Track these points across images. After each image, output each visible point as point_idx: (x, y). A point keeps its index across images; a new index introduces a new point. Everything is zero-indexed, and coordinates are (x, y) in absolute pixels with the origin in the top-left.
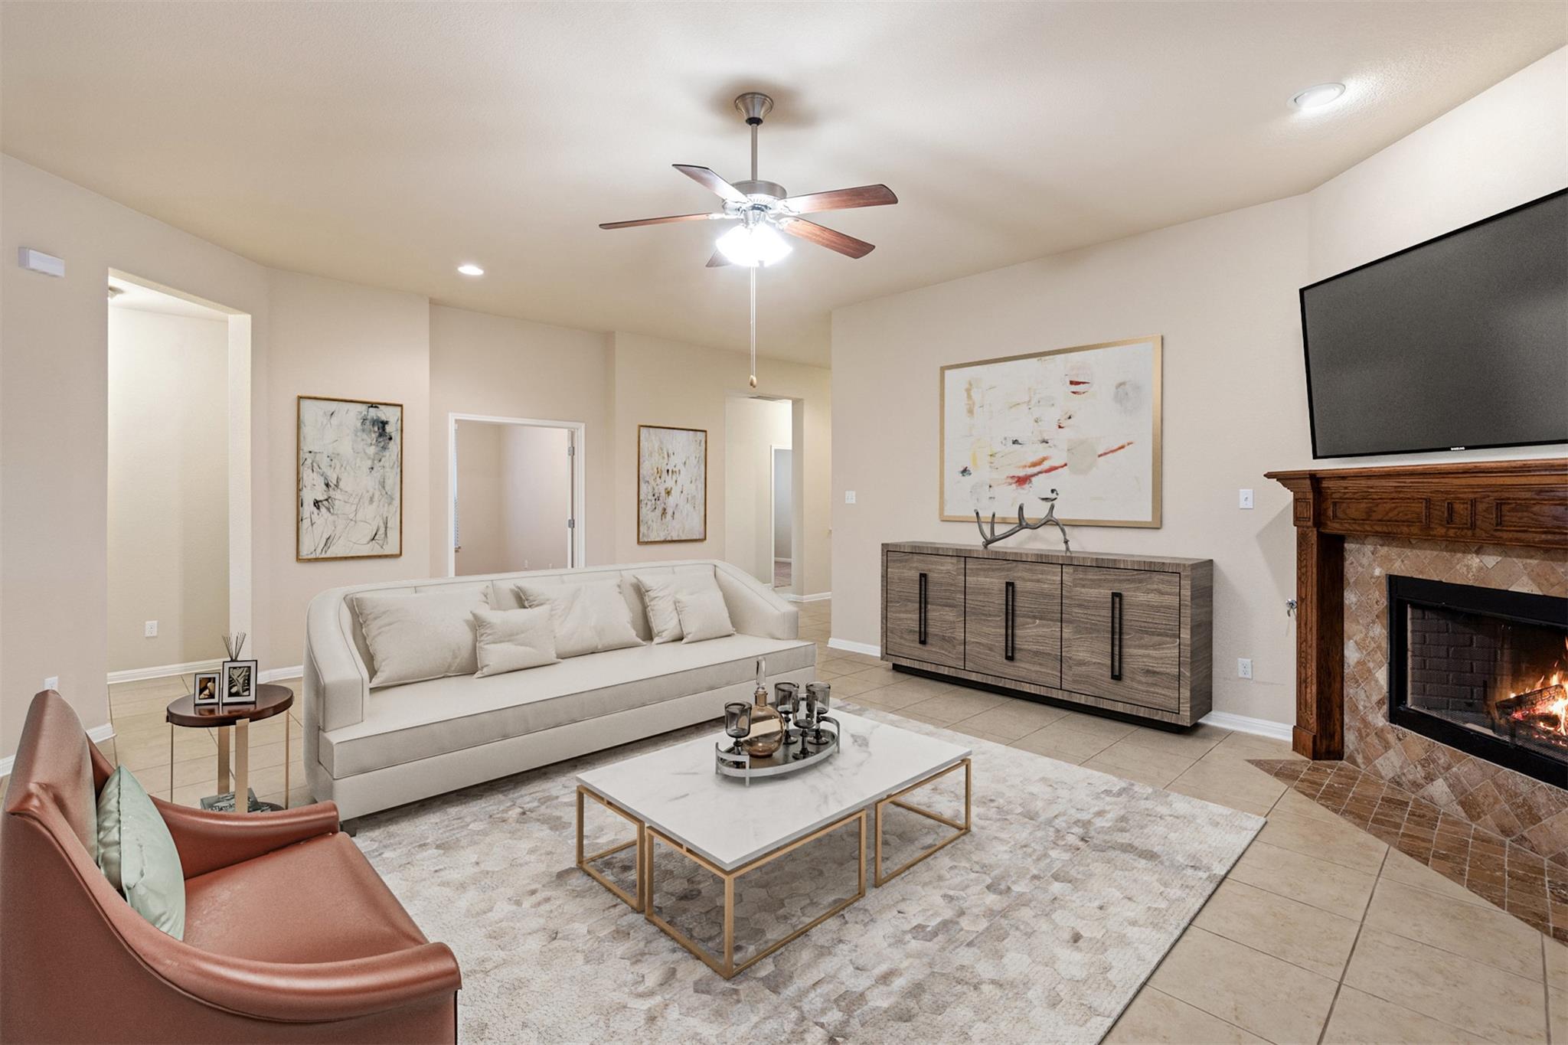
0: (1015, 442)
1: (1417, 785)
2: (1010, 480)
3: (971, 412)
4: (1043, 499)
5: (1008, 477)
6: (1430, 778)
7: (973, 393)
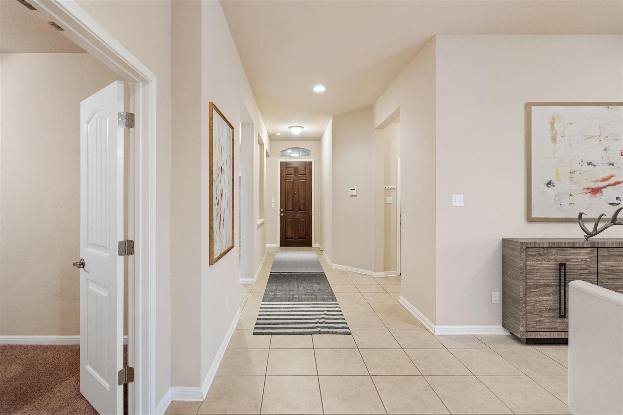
0: (590, 164)
2: (586, 191)
3: (554, 139)
4: (610, 204)
5: (584, 188)
7: (556, 125)
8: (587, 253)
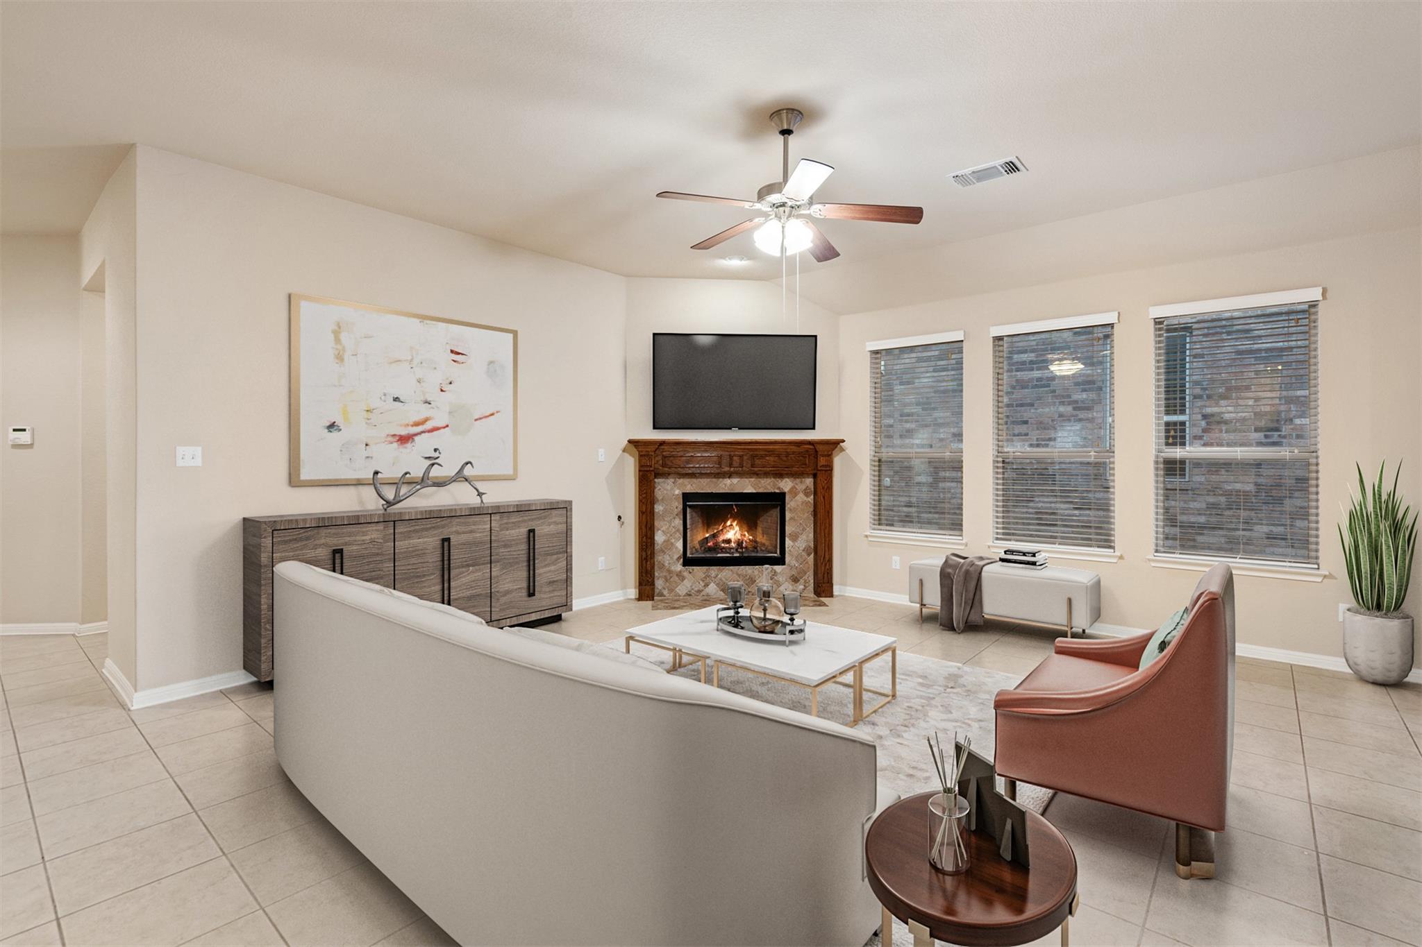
0: (396, 399)
1: (699, 591)
2: (390, 439)
3: (340, 358)
4: (426, 458)
5: (388, 435)
6: (707, 585)
7: (344, 337)
8: (377, 530)
